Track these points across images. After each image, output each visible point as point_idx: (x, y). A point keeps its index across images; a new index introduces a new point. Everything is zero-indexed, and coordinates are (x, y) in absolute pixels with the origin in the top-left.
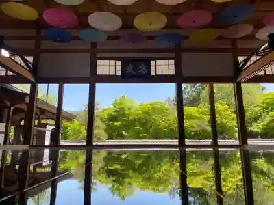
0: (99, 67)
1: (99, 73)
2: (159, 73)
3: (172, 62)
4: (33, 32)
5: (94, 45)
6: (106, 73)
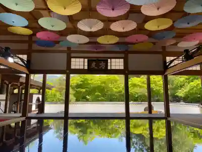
2: (113, 68)
3: (122, 60)
6: (77, 67)
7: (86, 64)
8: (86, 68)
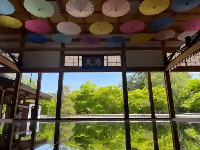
0: (66, 61)
1: (66, 65)
2: (110, 65)
3: (119, 57)
4: (19, 37)
5: (63, 45)
6: (71, 65)
7: (81, 61)
8: (81, 65)
